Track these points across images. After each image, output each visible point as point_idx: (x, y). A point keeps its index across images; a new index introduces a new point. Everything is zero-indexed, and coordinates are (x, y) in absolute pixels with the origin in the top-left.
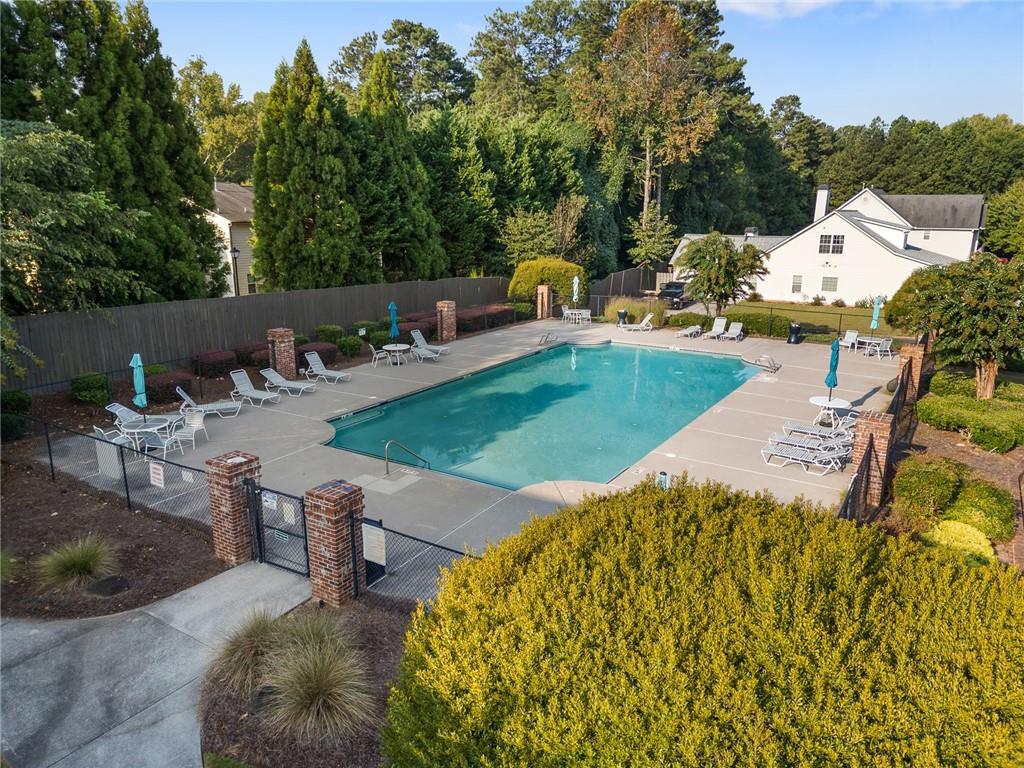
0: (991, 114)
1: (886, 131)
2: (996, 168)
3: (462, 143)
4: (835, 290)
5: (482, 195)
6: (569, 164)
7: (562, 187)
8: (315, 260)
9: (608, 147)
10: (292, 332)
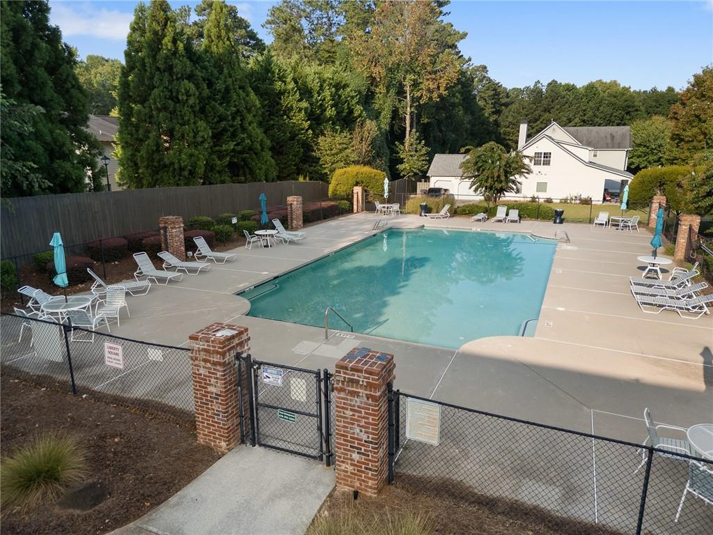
0: (607, 80)
1: (544, 90)
2: (615, 114)
3: (282, 79)
4: (545, 191)
5: (299, 119)
6: (355, 100)
7: (351, 117)
8: (176, 166)
9: (381, 89)
10: (181, 219)
